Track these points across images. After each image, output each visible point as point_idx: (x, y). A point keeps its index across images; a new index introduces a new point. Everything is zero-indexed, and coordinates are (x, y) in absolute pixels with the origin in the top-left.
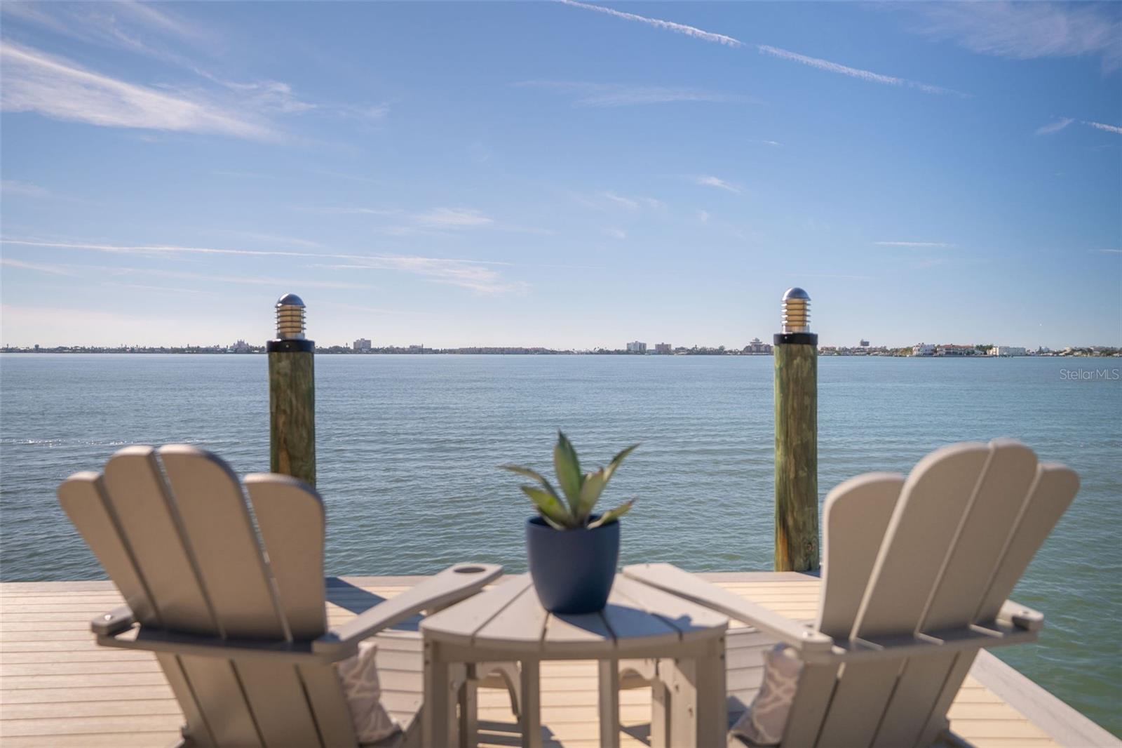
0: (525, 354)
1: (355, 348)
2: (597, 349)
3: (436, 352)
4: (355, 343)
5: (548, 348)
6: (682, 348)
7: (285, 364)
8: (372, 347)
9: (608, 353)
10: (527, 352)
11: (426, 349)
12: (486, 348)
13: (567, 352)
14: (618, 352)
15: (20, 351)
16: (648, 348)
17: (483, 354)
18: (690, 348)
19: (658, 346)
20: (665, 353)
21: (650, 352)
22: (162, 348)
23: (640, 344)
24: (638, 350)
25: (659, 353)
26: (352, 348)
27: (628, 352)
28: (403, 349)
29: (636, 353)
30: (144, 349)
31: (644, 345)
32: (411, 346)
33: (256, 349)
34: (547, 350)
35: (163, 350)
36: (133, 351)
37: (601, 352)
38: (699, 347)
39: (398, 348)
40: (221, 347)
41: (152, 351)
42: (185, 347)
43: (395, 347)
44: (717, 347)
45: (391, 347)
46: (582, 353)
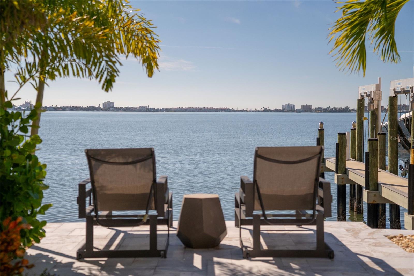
0: (216, 112)
1: (104, 107)
2: (263, 109)
3: (158, 110)
4: (103, 104)
5: (230, 108)
6: (320, 108)
8: (115, 107)
9: (270, 111)
10: (217, 110)
11: (151, 108)
12: (189, 108)
13: (243, 111)
14: (277, 111)
16: (296, 108)
17: (188, 111)
18: (325, 107)
19: (303, 107)
20: (308, 111)
21: (298, 111)
23: (291, 105)
24: (290, 109)
25: (304, 111)
26: (102, 107)
27: (283, 111)
28: (136, 108)
29: (288, 111)
31: (294, 106)
32: (140, 106)
34: (230, 109)
37: (266, 110)
38: (332, 107)
39: (132, 108)
43: (130, 107)
44: (343, 107)
45: (128, 107)
46: (253, 111)
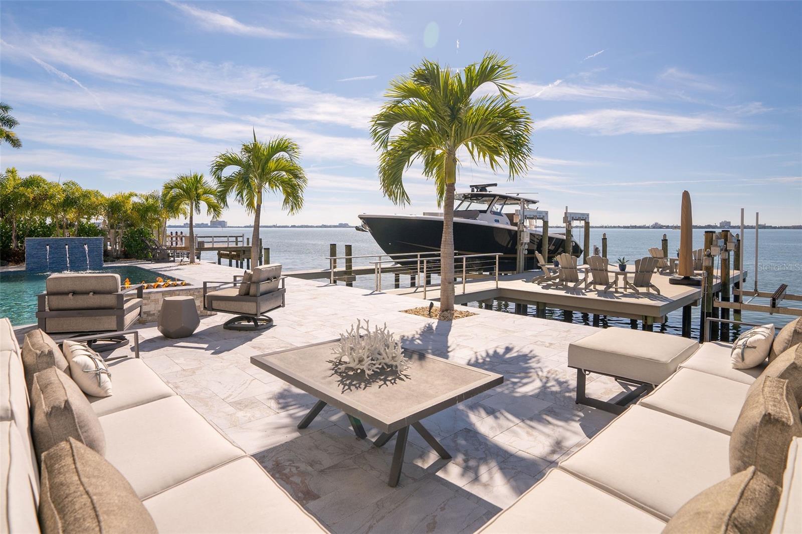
1: (720, 226)
3: (775, 228)
4: (720, 223)
7: (664, 242)
15: (562, 228)
22: (619, 226)
26: (719, 226)
30: (611, 226)
33: (664, 226)
35: (619, 227)
36: (606, 227)
40: (647, 226)
41: (615, 227)
42: (629, 225)
